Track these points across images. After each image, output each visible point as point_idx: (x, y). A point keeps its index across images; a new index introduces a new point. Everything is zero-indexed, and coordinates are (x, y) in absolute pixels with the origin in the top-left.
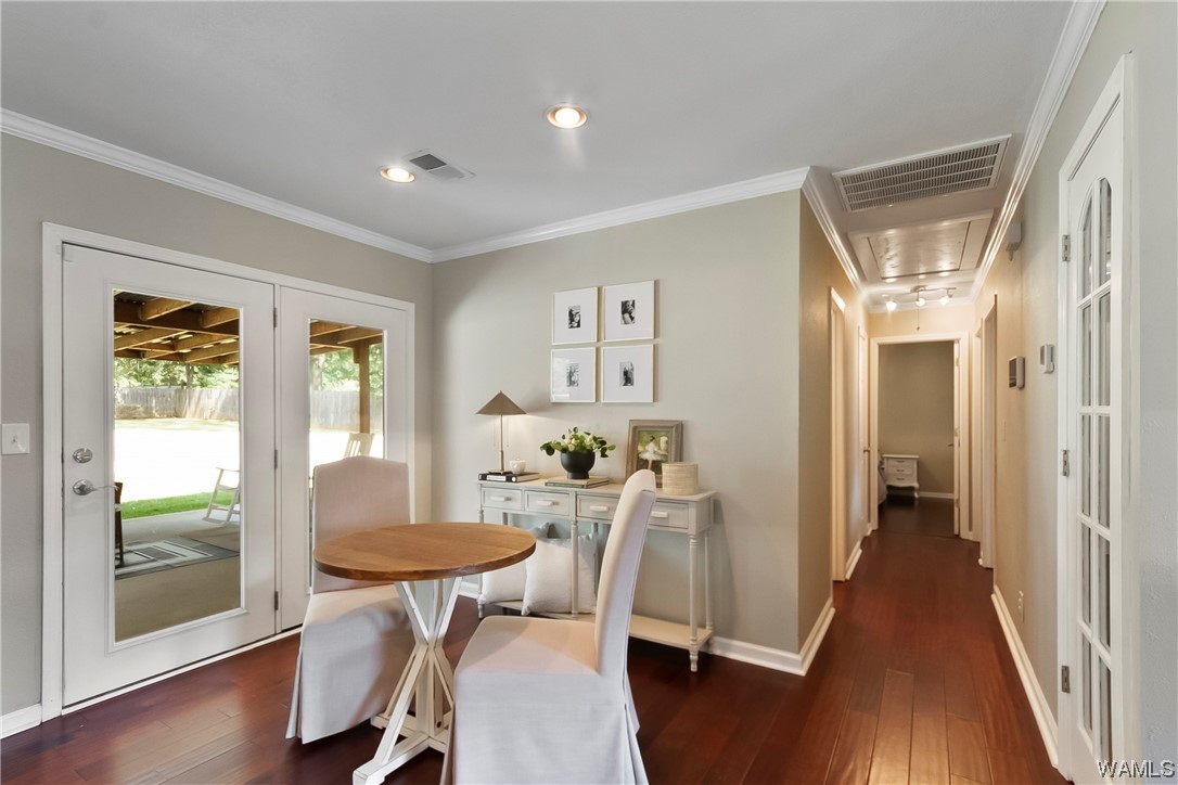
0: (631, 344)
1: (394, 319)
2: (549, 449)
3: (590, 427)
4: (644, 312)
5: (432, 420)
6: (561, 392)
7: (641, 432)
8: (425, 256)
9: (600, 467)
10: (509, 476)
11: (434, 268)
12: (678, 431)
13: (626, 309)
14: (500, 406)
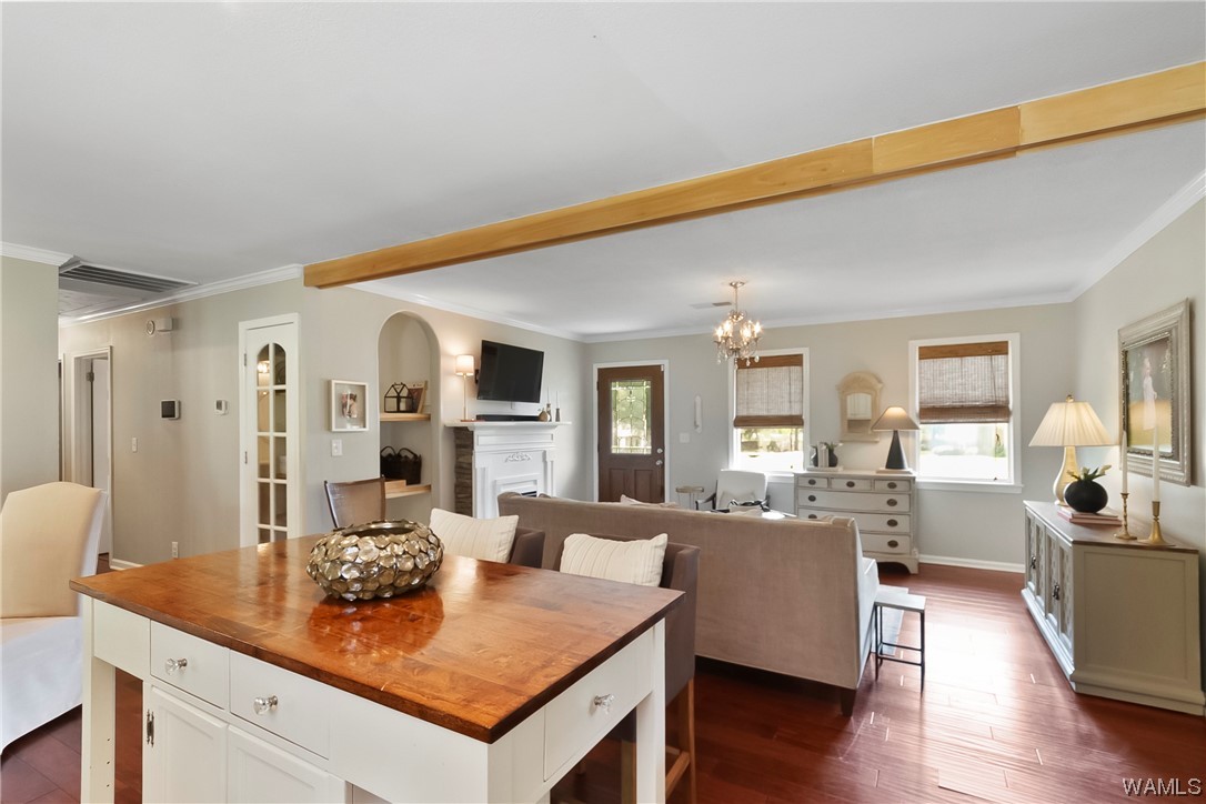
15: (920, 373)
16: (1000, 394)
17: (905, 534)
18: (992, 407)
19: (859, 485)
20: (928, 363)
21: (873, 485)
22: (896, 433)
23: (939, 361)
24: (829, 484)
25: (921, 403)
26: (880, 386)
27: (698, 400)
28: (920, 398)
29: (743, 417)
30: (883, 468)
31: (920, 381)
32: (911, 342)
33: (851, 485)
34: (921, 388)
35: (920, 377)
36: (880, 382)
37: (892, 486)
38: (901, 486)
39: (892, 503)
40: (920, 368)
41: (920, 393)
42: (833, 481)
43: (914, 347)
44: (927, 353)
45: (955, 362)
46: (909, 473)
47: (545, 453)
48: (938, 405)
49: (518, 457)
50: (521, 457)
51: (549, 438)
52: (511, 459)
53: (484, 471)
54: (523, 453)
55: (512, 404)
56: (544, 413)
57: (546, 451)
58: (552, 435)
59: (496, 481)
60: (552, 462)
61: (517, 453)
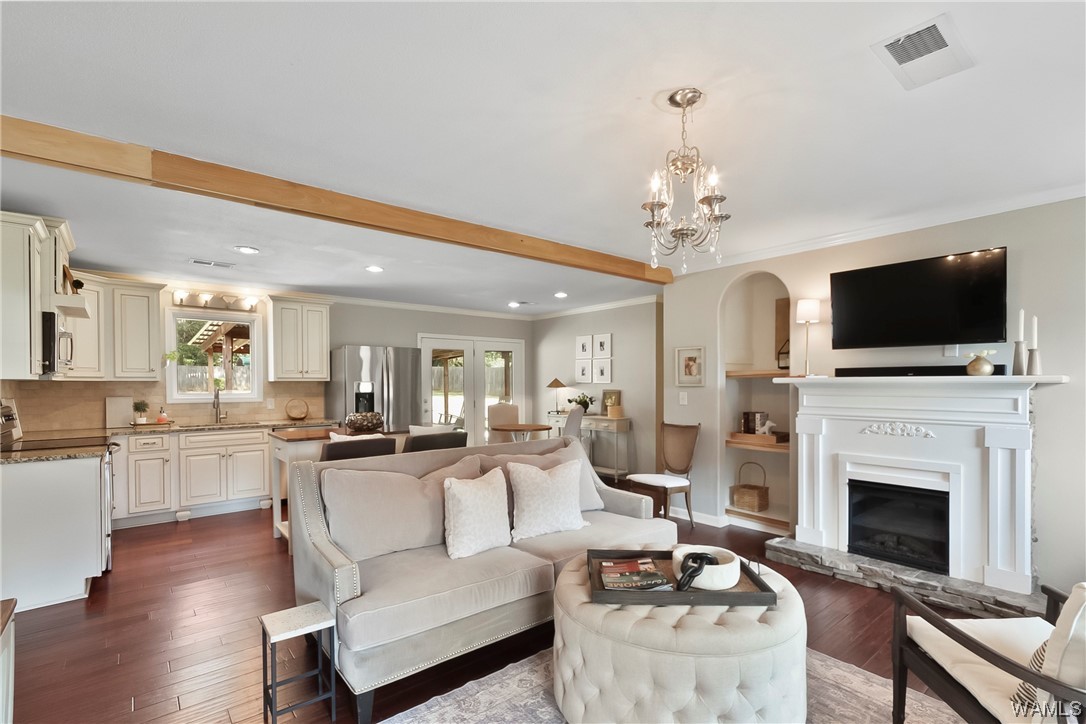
0: (603, 358)
1: (518, 348)
2: (570, 401)
3: (589, 393)
4: (607, 346)
5: (532, 390)
6: (578, 377)
7: (606, 395)
8: (529, 319)
9: (592, 408)
10: (558, 412)
11: (533, 322)
12: (619, 394)
13: (602, 345)
14: (556, 384)
47: (980, 436)
49: (893, 429)
50: (903, 431)
51: (1007, 407)
52: (875, 429)
53: (812, 439)
54: (909, 426)
55: (944, 349)
56: (978, 359)
57: (984, 428)
58: (1016, 401)
59: (837, 455)
60: (1013, 452)
61: (891, 423)
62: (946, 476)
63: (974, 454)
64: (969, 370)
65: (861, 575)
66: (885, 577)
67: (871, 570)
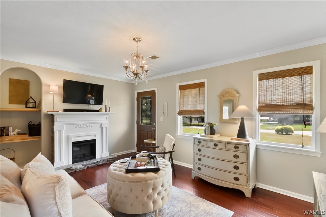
15: (259, 88)
16: (306, 97)
17: (243, 175)
18: (301, 104)
19: (220, 146)
20: (263, 82)
21: (226, 147)
22: (242, 119)
23: (270, 81)
24: (206, 144)
25: (259, 103)
26: (238, 95)
27: (166, 103)
28: (259, 101)
29: (182, 111)
30: (236, 137)
31: (259, 92)
32: (254, 72)
33: (216, 145)
34: (259, 95)
35: (259, 90)
36: (238, 93)
37: (236, 147)
38: (241, 148)
39: (236, 157)
40: (259, 85)
41: (259, 98)
42: (208, 143)
43: (256, 74)
44: (263, 77)
45: (279, 81)
46: (248, 141)
47: (101, 125)
48: (269, 104)
49: (84, 126)
50: (86, 126)
51: (105, 118)
52: (80, 126)
53: (60, 132)
54: (88, 125)
55: (89, 106)
56: (101, 109)
57: (102, 124)
58: (107, 117)
59: (69, 136)
60: (106, 128)
61: (84, 124)
62: (95, 135)
63: (100, 129)
64: (100, 111)
65: (83, 167)
66: (89, 164)
67: (86, 164)
